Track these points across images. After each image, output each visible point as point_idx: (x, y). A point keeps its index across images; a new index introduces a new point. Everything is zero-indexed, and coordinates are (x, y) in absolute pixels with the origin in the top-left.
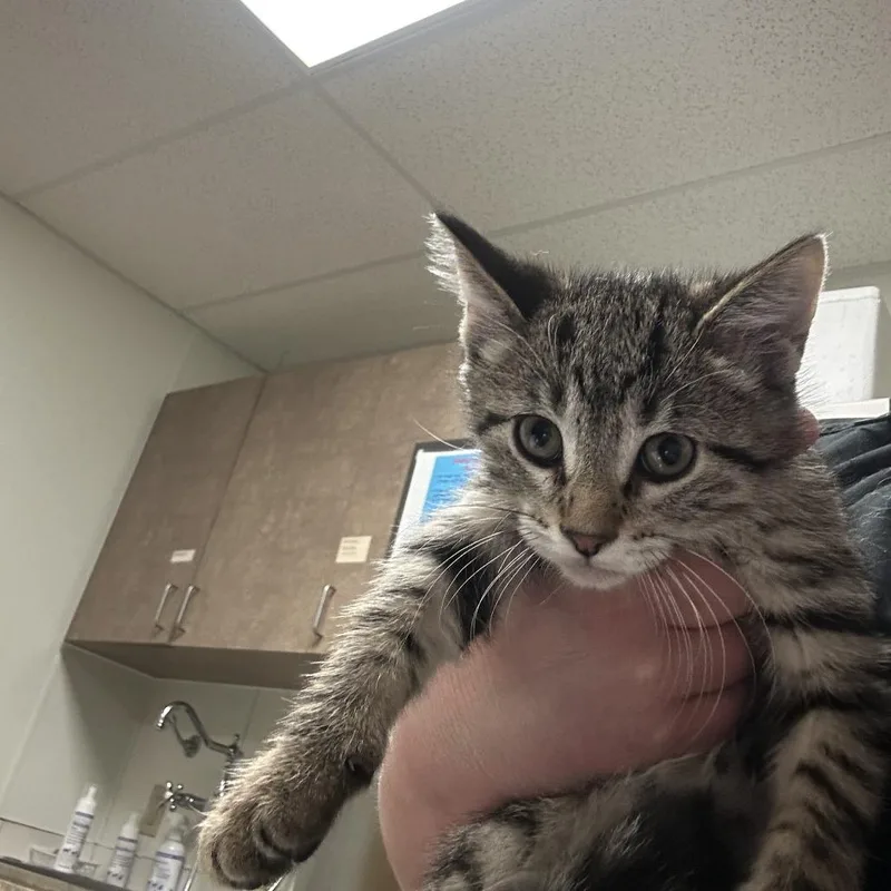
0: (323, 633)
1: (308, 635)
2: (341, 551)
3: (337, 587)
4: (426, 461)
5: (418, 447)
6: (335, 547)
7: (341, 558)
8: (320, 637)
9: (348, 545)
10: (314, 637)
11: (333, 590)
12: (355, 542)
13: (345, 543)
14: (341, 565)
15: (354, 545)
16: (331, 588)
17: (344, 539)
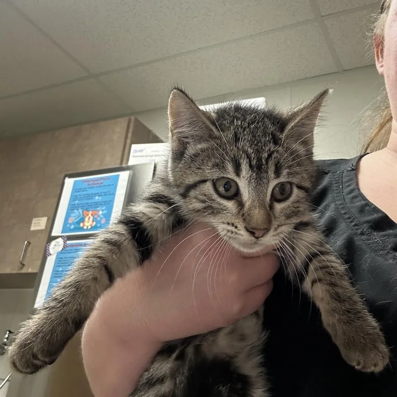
0: (25, 263)
1: (18, 265)
2: (33, 225)
3: (31, 241)
4: (69, 183)
5: (66, 176)
6: (30, 223)
7: (33, 228)
8: (24, 265)
9: (36, 222)
10: (21, 266)
11: (29, 243)
12: (40, 220)
13: (35, 221)
14: (33, 231)
15: (38, 221)
16: (28, 242)
17: (34, 219)
